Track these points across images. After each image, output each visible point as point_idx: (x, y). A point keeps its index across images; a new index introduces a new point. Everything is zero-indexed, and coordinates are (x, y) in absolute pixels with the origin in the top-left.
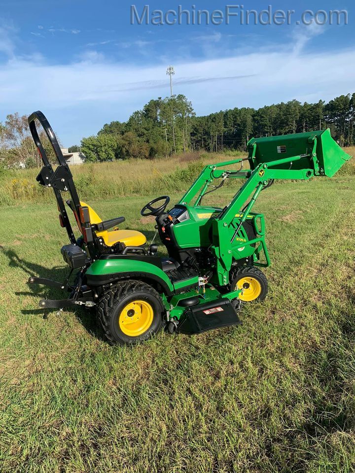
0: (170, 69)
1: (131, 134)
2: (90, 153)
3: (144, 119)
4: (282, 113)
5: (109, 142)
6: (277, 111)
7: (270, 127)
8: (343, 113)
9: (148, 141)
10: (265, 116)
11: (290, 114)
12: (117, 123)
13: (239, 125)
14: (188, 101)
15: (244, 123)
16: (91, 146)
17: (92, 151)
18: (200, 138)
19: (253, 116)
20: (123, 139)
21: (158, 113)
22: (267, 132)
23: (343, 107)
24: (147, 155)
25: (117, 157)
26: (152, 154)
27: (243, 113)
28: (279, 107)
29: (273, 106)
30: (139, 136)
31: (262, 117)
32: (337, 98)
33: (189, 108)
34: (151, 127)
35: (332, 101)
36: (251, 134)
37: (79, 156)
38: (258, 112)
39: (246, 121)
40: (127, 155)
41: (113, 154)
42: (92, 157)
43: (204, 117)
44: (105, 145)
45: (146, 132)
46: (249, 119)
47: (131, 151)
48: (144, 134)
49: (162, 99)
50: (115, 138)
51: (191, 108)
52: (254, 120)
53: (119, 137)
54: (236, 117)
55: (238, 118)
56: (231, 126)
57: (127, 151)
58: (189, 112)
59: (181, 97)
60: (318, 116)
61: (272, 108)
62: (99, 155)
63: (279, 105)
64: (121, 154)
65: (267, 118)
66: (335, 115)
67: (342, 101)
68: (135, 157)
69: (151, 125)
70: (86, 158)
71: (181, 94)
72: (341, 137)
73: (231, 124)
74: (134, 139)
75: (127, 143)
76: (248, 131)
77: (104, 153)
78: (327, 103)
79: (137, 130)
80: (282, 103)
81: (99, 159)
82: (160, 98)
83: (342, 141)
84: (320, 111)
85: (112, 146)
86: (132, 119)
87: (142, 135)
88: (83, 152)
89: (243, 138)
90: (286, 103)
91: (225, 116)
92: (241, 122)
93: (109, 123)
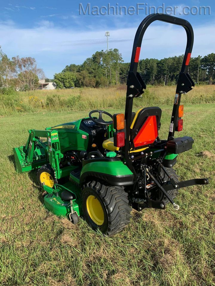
0: (107, 33)
1: (85, 72)
2: (59, 83)
3: (92, 63)
4: (175, 63)
5: (71, 76)
6: (172, 61)
7: (168, 71)
8: (213, 64)
9: (95, 77)
10: (165, 64)
11: (180, 64)
12: (74, 66)
13: (148, 69)
14: (120, 53)
15: (152, 68)
16: (60, 79)
17: (61, 82)
18: (124, 76)
19: (158, 64)
20: (80, 75)
21: (101, 60)
22: (166, 74)
23: (212, 60)
24: (94, 85)
25: (76, 86)
26: (97, 85)
27: (151, 62)
28: (173, 59)
29: (170, 58)
30: (90, 73)
31: (163, 65)
32: (209, 55)
33: (120, 57)
34: (97, 68)
35: (206, 56)
36: (156, 75)
37: (53, 84)
38: (160, 62)
39: (153, 67)
40: (82, 85)
41: (73, 84)
42: (60, 86)
43: (127, 63)
44: (69, 78)
45: (93, 71)
46: (155, 65)
47: (84, 82)
48: (93, 72)
49: (104, 51)
50: (75, 74)
51: (121, 58)
52: (158, 66)
53: (77, 73)
54: (147, 64)
55: (148, 65)
56: (144, 70)
57: (82, 83)
58: (120, 60)
59: (116, 50)
60: (198, 65)
61: (170, 59)
62: (65, 84)
63: (173, 58)
64: (78, 84)
65: (166, 65)
66: (208, 65)
67: (212, 56)
68: (86, 86)
69: (97, 67)
70: (57, 86)
71: (116, 48)
72: (211, 78)
73: (143, 68)
74: (86, 75)
75: (82, 77)
76: (154, 73)
77: (68, 83)
78: (203, 57)
79: (88, 70)
80: (175, 57)
81: (65, 87)
82: (102, 51)
83: (211, 81)
84: (199, 62)
85: (73, 79)
86: (85, 63)
87: (91, 73)
88: (55, 82)
89: (151, 77)
90: (178, 56)
91: (140, 63)
92: (150, 67)
93: (69, 65)
